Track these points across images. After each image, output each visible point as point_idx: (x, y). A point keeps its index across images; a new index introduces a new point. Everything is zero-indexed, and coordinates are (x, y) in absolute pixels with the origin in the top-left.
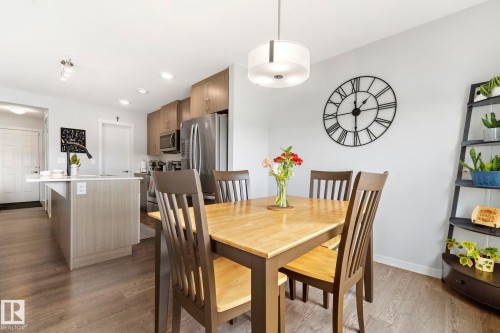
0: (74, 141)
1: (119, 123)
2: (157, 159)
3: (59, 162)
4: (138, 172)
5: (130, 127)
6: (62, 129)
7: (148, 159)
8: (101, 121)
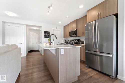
0: (47, 35)
1: (57, 29)
2: (66, 39)
3: (44, 40)
4: (62, 43)
5: (59, 30)
6: (45, 32)
7: (64, 39)
8: (53, 29)
